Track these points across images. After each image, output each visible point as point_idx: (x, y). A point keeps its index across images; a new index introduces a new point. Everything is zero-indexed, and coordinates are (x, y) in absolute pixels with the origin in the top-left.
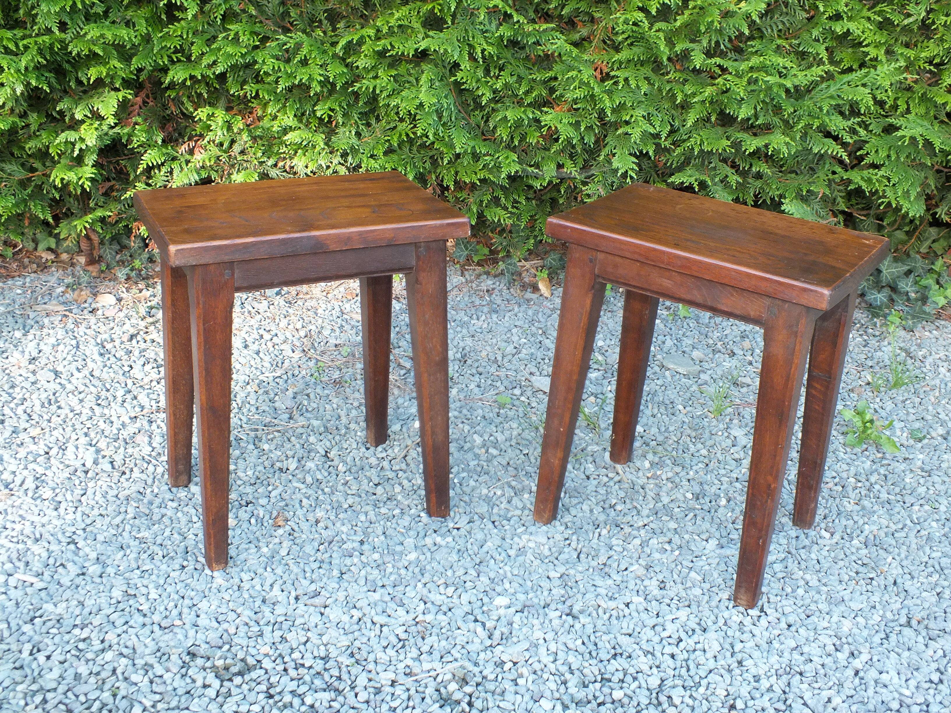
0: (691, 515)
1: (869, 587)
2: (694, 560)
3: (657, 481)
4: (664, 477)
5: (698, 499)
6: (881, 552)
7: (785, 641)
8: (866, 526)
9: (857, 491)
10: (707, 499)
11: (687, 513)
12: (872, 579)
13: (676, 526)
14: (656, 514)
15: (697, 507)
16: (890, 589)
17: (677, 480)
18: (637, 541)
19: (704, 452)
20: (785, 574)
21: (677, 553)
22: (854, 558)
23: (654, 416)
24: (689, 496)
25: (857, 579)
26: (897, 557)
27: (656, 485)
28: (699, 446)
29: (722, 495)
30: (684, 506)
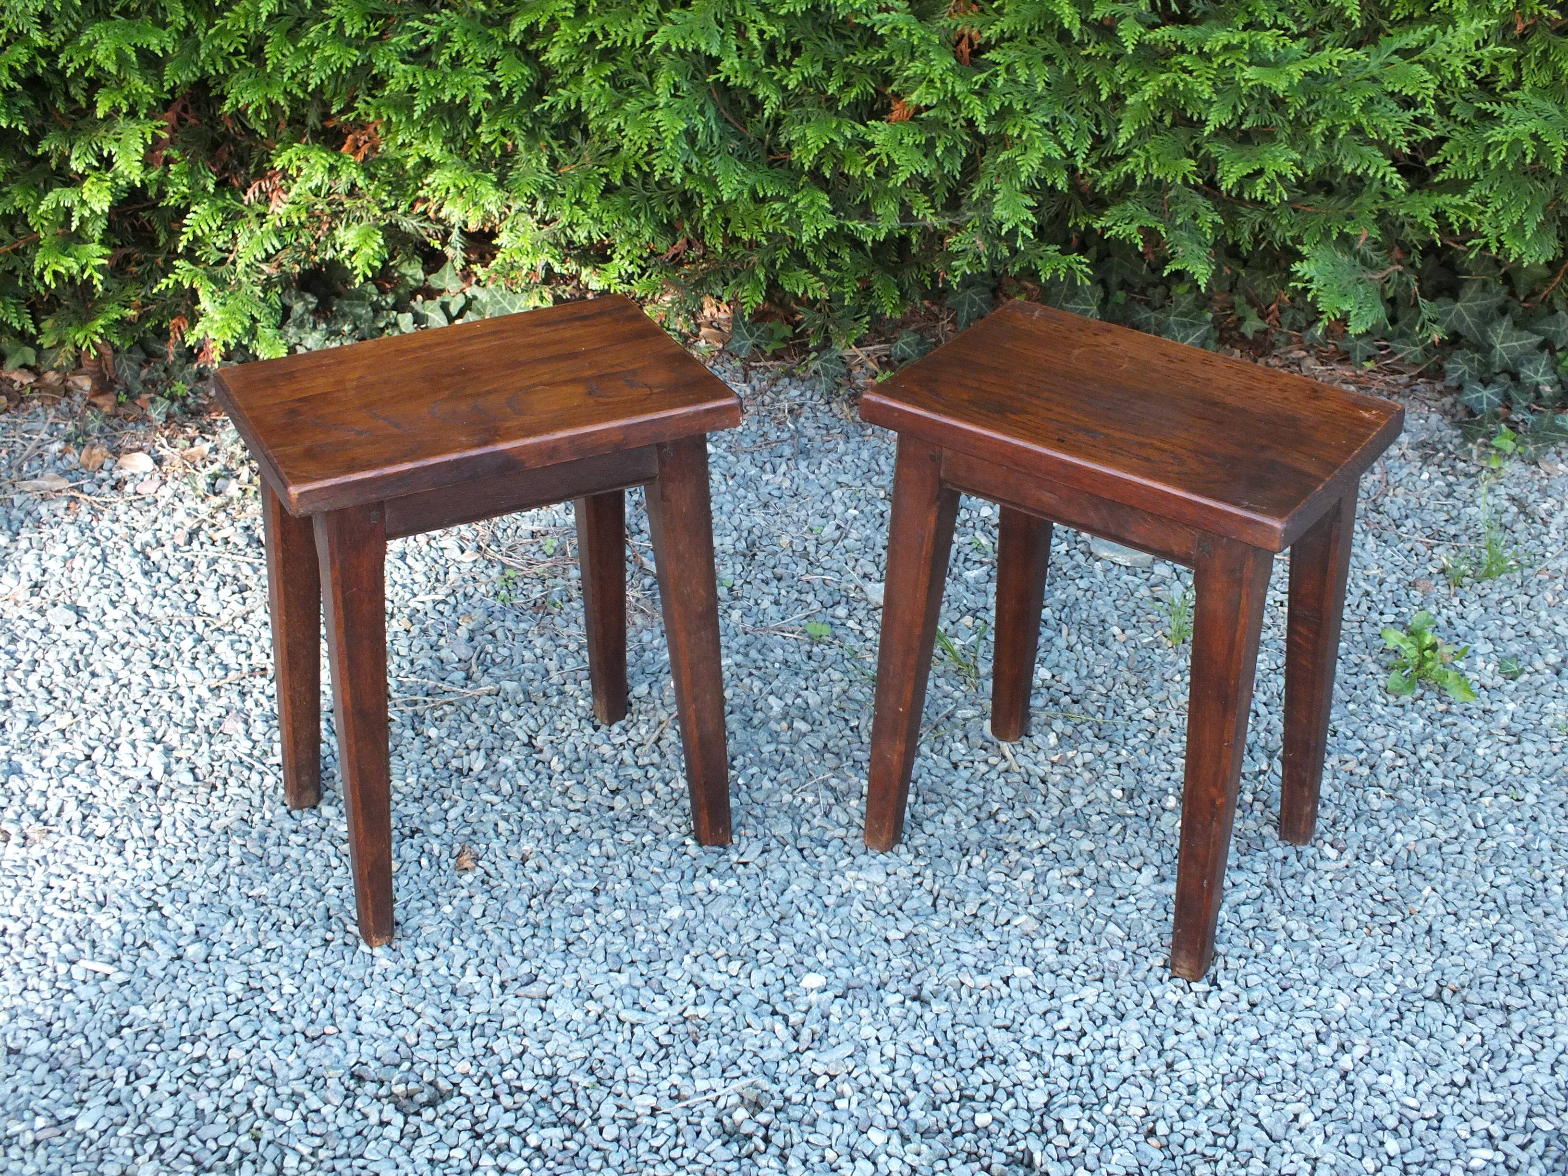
0: (1118, 826)
1: (1387, 939)
2: (1117, 903)
3: (1067, 770)
4: (1079, 761)
5: (1131, 798)
6: (1416, 879)
7: (1244, 1031)
8: (1399, 836)
9: (1395, 774)
10: (1146, 799)
11: (1111, 823)
12: (1393, 925)
13: (1092, 846)
14: (1062, 826)
15: (1129, 812)
16: (1419, 940)
17: (1100, 766)
18: (1028, 875)
19: (1149, 713)
20: (1256, 922)
21: (1089, 892)
22: (1371, 890)
23: (1070, 648)
24: (1117, 793)
25: (1370, 925)
26: (1439, 888)
27: (1065, 776)
28: (1142, 702)
29: (1171, 790)
30: (1108, 810)
